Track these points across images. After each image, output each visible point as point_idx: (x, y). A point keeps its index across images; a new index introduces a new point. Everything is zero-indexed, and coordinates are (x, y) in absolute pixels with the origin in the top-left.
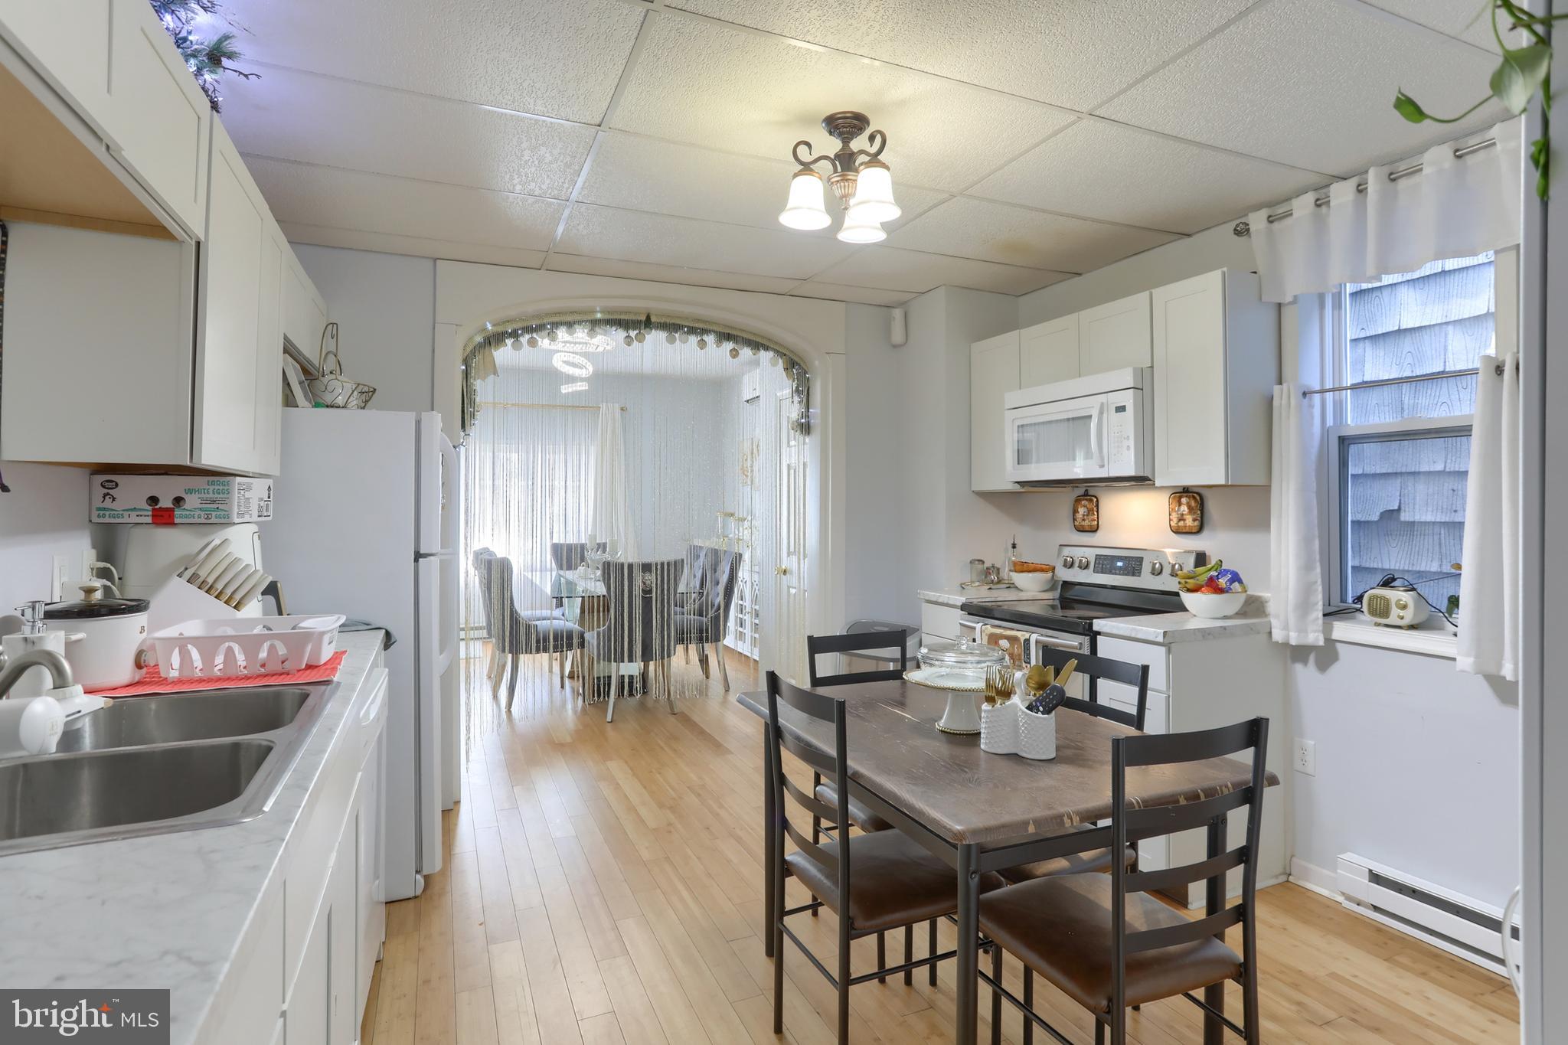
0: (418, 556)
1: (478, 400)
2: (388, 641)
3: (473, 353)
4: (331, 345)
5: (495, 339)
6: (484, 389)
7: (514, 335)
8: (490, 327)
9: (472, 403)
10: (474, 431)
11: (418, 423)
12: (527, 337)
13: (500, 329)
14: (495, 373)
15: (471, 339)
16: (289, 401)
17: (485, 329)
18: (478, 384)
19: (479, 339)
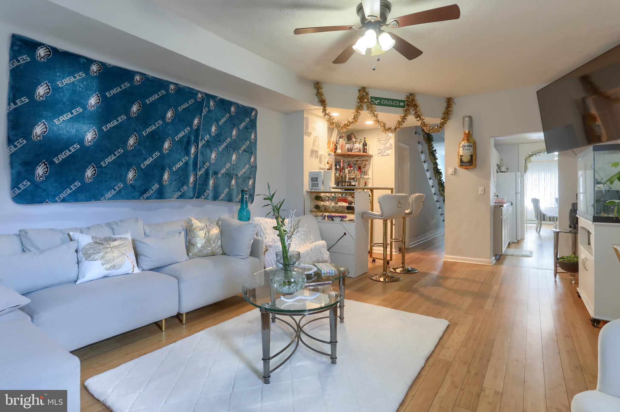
0: (516, 193)
1: (528, 167)
2: (512, 204)
3: (527, 159)
4: (502, 162)
5: (532, 155)
6: (529, 165)
7: (535, 154)
8: (530, 153)
9: (527, 168)
10: (528, 173)
11: (516, 174)
12: (538, 154)
13: (532, 154)
14: (531, 162)
15: (526, 156)
16: (497, 172)
17: (529, 154)
18: (528, 164)
19: (528, 156)
